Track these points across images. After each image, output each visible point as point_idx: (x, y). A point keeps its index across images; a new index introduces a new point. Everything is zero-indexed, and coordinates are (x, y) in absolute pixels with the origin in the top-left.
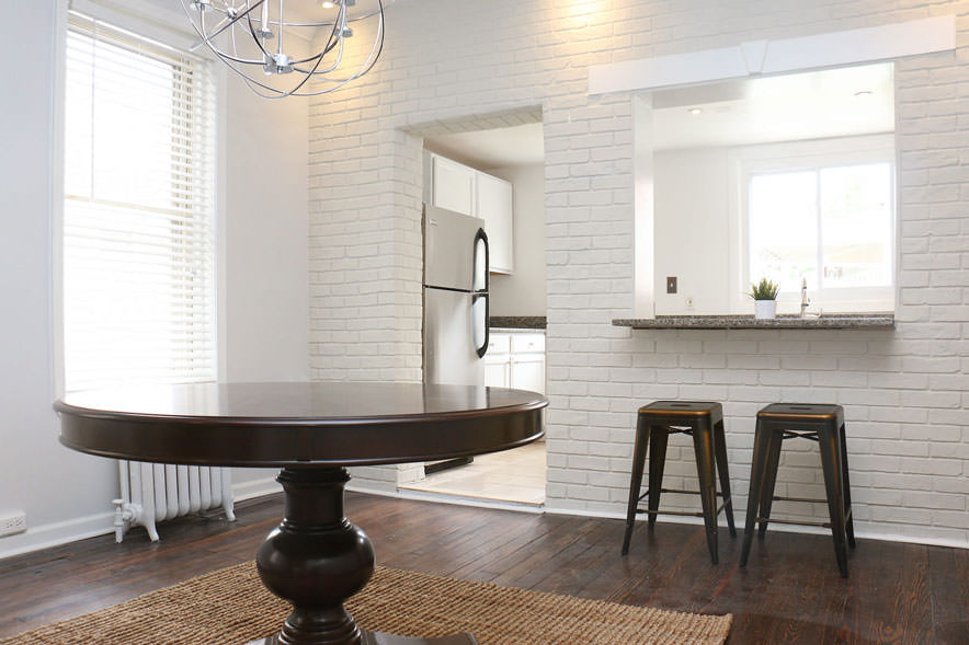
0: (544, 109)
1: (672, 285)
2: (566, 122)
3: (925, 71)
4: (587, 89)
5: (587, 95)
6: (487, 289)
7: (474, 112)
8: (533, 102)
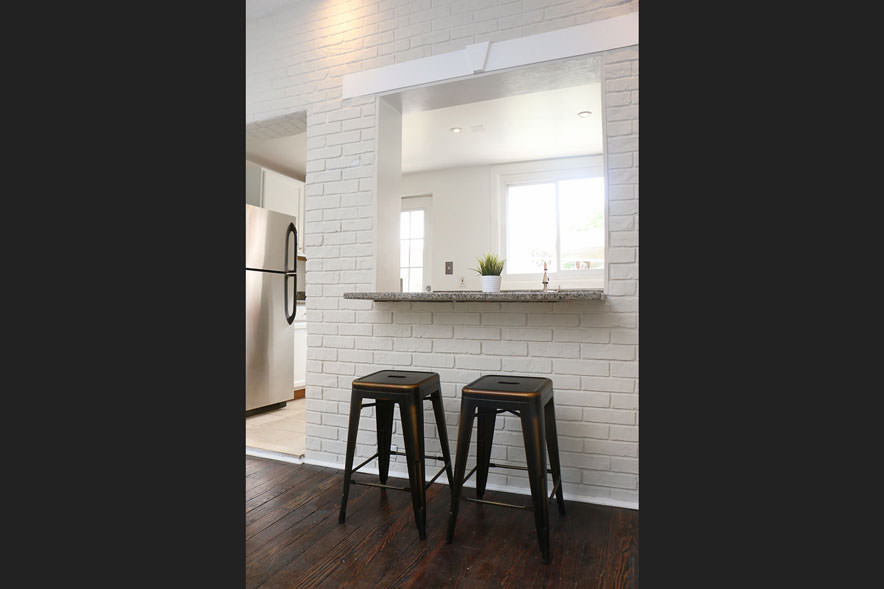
0: (308, 114)
1: (449, 268)
2: (324, 123)
3: (628, 63)
4: (341, 95)
5: (341, 99)
6: (295, 271)
7: (256, 120)
8: (300, 109)
